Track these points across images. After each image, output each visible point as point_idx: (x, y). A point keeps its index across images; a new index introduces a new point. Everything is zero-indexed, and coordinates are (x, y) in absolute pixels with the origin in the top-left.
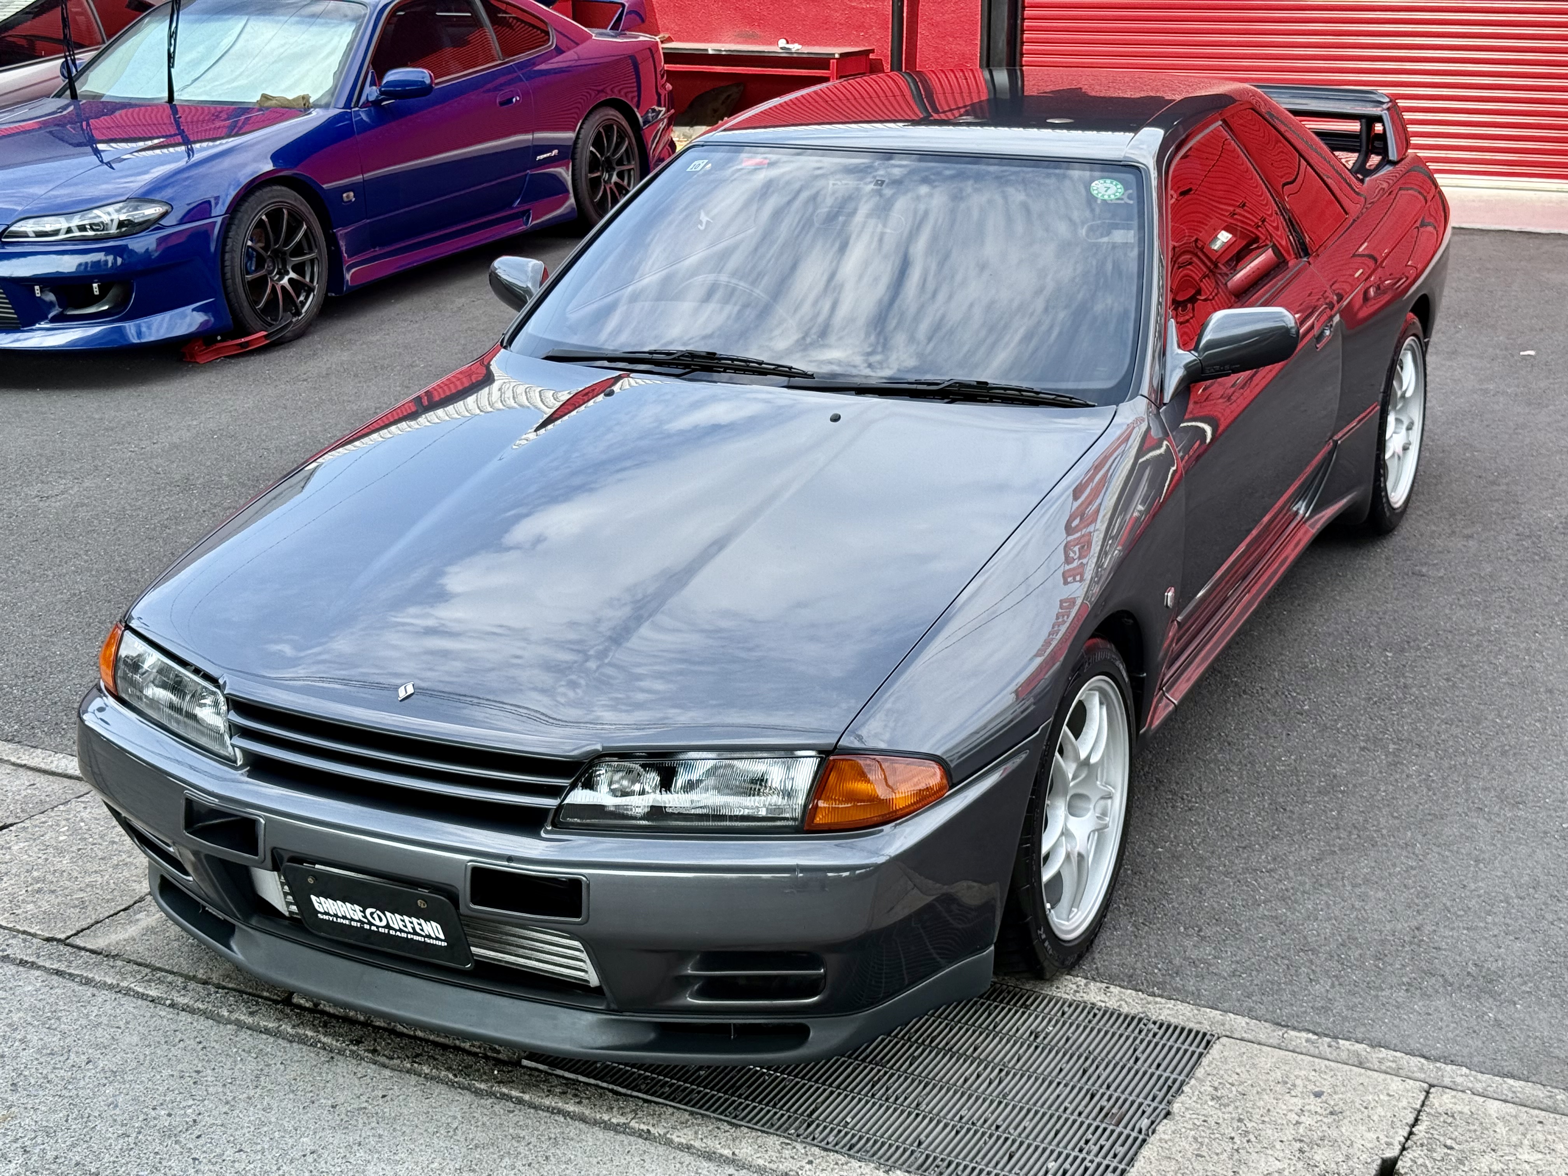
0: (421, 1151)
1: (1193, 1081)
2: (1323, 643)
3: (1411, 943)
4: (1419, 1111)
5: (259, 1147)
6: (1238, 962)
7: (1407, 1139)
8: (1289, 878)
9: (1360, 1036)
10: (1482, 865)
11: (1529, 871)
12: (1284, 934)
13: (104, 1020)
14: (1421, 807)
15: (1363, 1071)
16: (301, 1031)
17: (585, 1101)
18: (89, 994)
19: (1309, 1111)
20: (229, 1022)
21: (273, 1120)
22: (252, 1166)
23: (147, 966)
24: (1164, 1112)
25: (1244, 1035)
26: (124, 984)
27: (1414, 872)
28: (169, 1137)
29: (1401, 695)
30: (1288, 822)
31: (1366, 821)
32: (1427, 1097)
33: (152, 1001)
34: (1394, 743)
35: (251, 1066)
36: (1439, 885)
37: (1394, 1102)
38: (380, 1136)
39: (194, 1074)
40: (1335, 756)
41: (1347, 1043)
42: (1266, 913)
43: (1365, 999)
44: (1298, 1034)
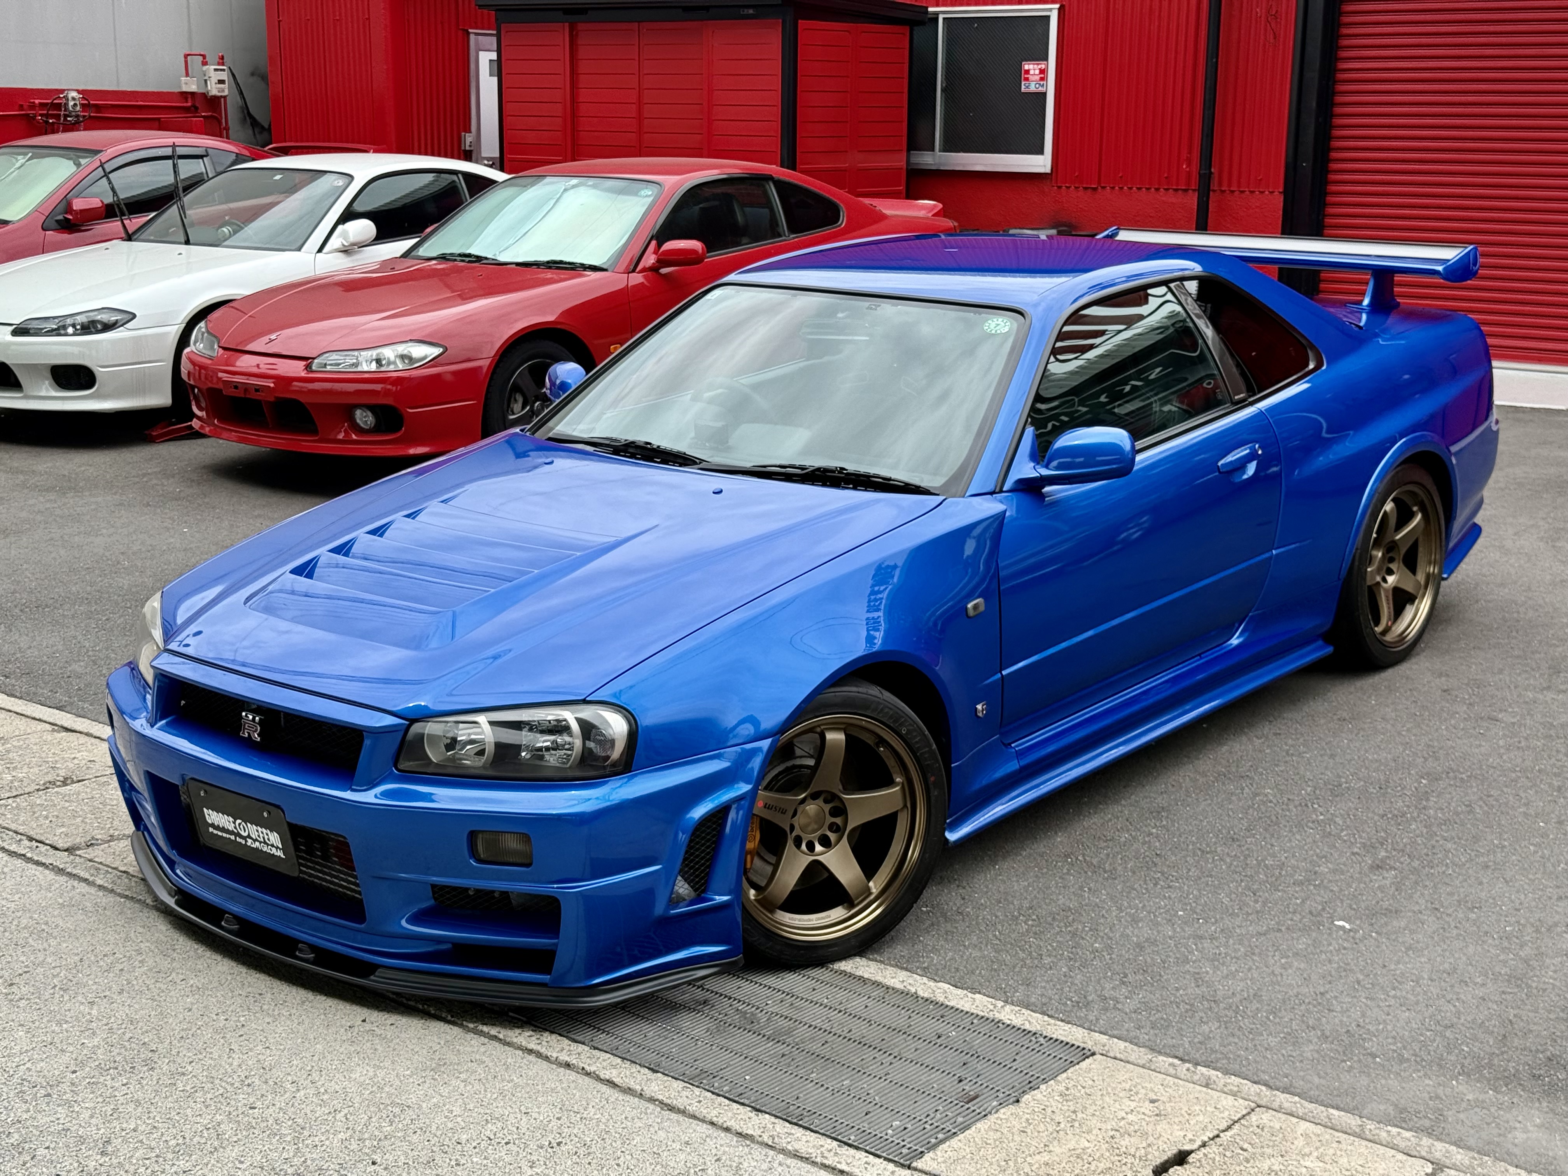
1: (1052, 1082)
2: (1367, 768)
3: (1309, 1003)
4: (1236, 1122)
7: (1213, 1139)
8: (1226, 946)
9: (1219, 1065)
10: (1411, 952)
11: (1452, 960)
12: (1198, 986)
14: (1381, 903)
15: (1204, 1089)
19: (1138, 1112)
24: (1015, 1099)
25: (1118, 1056)
27: (1343, 951)
29: (1416, 814)
30: (1252, 904)
31: (1324, 909)
32: (1249, 1113)
34: (1387, 851)
36: (1362, 963)
37: (1217, 1113)
40: (1325, 857)
41: (1204, 1070)
42: (1191, 969)
43: (1242, 1041)
44: (1165, 1059)
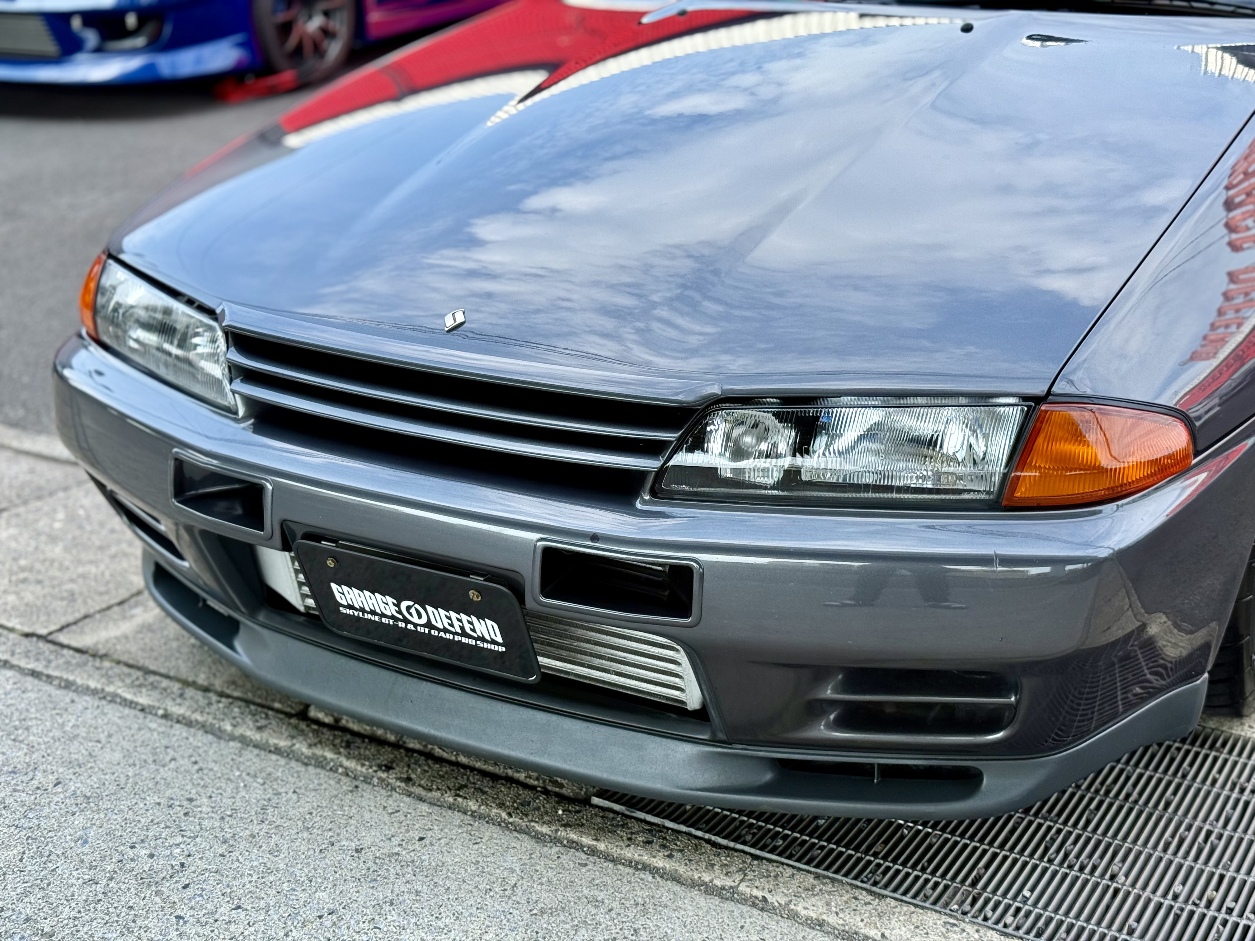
0: (471, 915)
5: (262, 904)
13: (82, 731)
16: (318, 751)
17: (677, 855)
18: (68, 700)
20: (232, 738)
21: (282, 866)
22: (252, 929)
23: (139, 668)
26: (110, 689)
28: (149, 886)
33: (142, 710)
35: (257, 793)
38: (418, 893)
39: (185, 803)
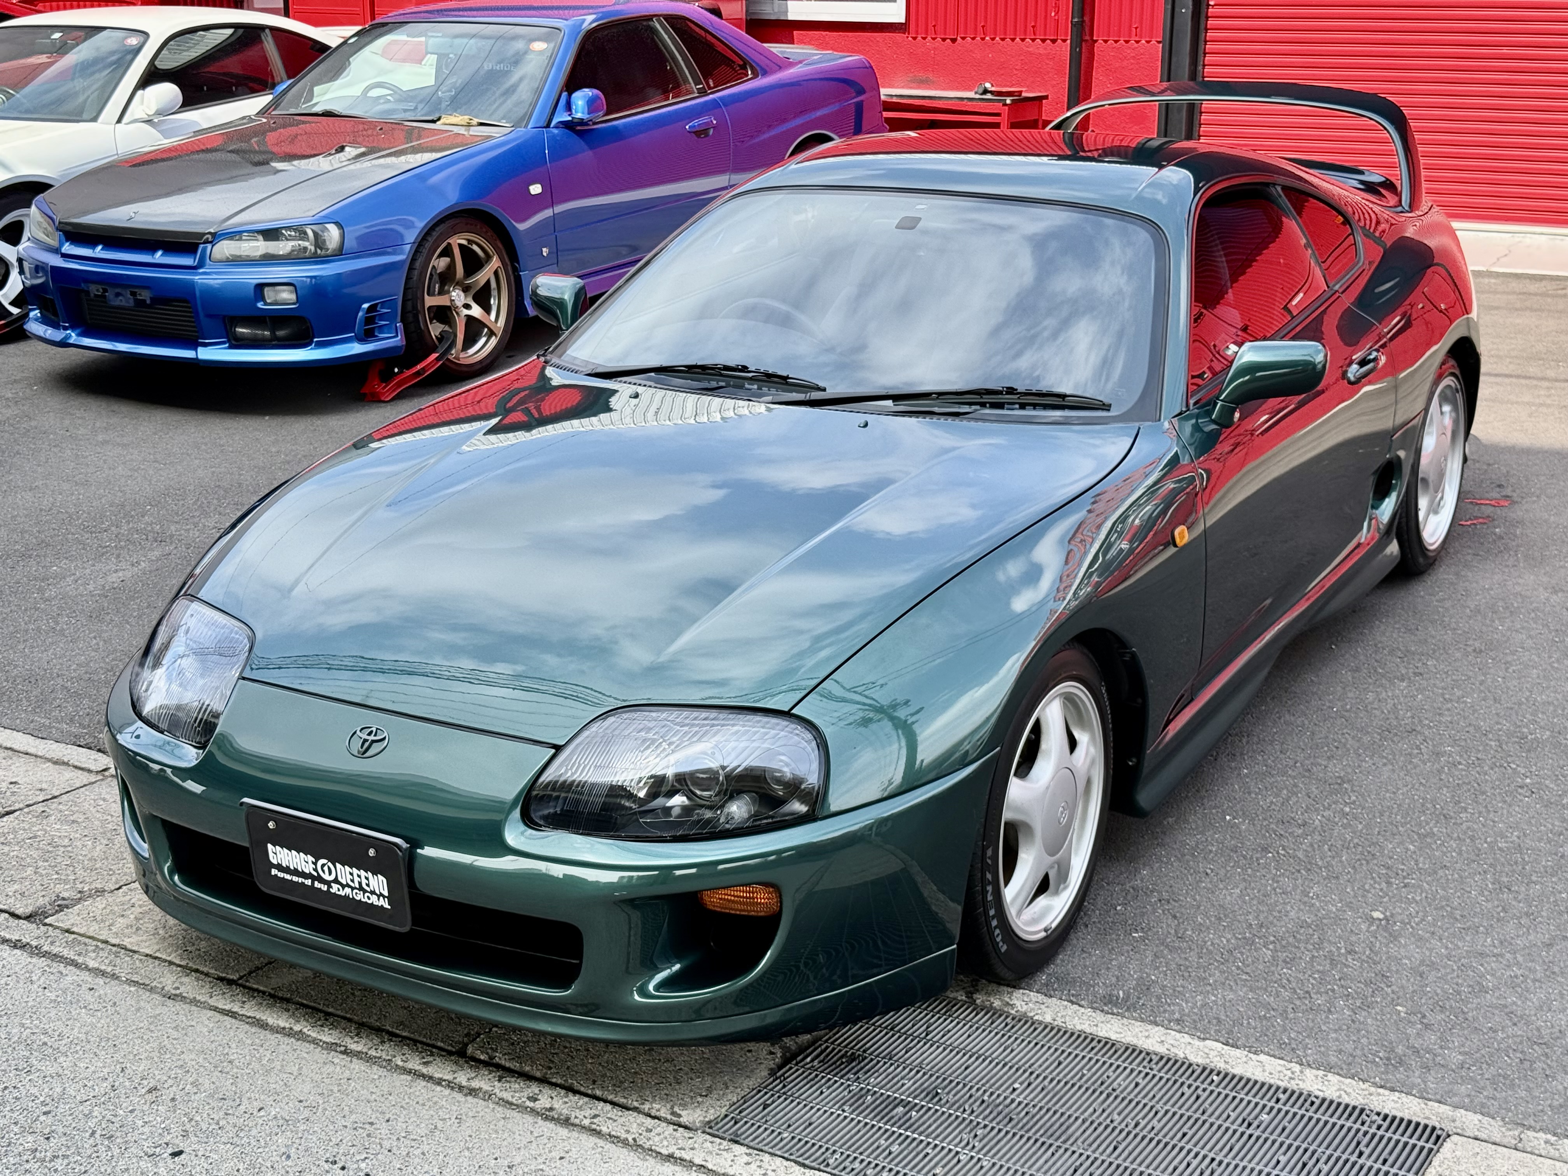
2: (1543, 713)
6: (1466, 1053)
8: (1518, 964)
12: (1515, 1024)
13: (277, 1065)
16: (476, 1083)
18: (262, 1037)
20: (404, 1071)
25: (1477, 1133)
26: (297, 1028)
33: (325, 1047)
39: (367, 1126)
42: (1495, 1001)
44: (1535, 1134)
